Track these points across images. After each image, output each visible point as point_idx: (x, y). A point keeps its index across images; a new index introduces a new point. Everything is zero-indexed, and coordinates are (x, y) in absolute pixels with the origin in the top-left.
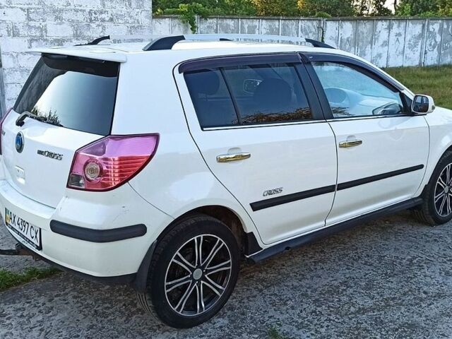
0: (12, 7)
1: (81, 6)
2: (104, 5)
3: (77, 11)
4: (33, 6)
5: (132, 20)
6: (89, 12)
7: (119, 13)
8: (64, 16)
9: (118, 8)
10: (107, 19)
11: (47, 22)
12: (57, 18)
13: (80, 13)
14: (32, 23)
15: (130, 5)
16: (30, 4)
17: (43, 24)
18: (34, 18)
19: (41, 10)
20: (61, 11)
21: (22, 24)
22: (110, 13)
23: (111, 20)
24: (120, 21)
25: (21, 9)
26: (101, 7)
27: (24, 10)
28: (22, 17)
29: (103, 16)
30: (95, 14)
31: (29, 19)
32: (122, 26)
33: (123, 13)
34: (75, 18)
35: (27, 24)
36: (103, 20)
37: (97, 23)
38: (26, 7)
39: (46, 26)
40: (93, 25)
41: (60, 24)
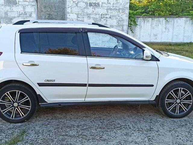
0: (72, 13)
1: (98, 12)
2: (108, 12)
3: (96, 14)
4: (80, 13)
5: (119, 18)
6: (101, 15)
7: (114, 15)
8: (91, 16)
9: (114, 13)
10: (108, 17)
11: (84, 19)
12: (88, 17)
13: (98, 15)
14: (79, 19)
15: (119, 12)
16: (79, 12)
17: (83, 19)
18: (80, 17)
19: (83, 14)
20: (90, 14)
21: (75, 19)
22: (110, 14)
23: (110, 17)
24: (114, 18)
25: (75, 14)
26: (106, 12)
27: (76, 14)
28: (75, 16)
29: (107, 16)
30: (104, 15)
31: (78, 17)
32: (114, 20)
33: (115, 15)
34: (95, 17)
35: (77, 19)
36: (107, 18)
37: (104, 19)
38: (77, 13)
39: (84, 20)
40: (102, 20)
41: (89, 19)
